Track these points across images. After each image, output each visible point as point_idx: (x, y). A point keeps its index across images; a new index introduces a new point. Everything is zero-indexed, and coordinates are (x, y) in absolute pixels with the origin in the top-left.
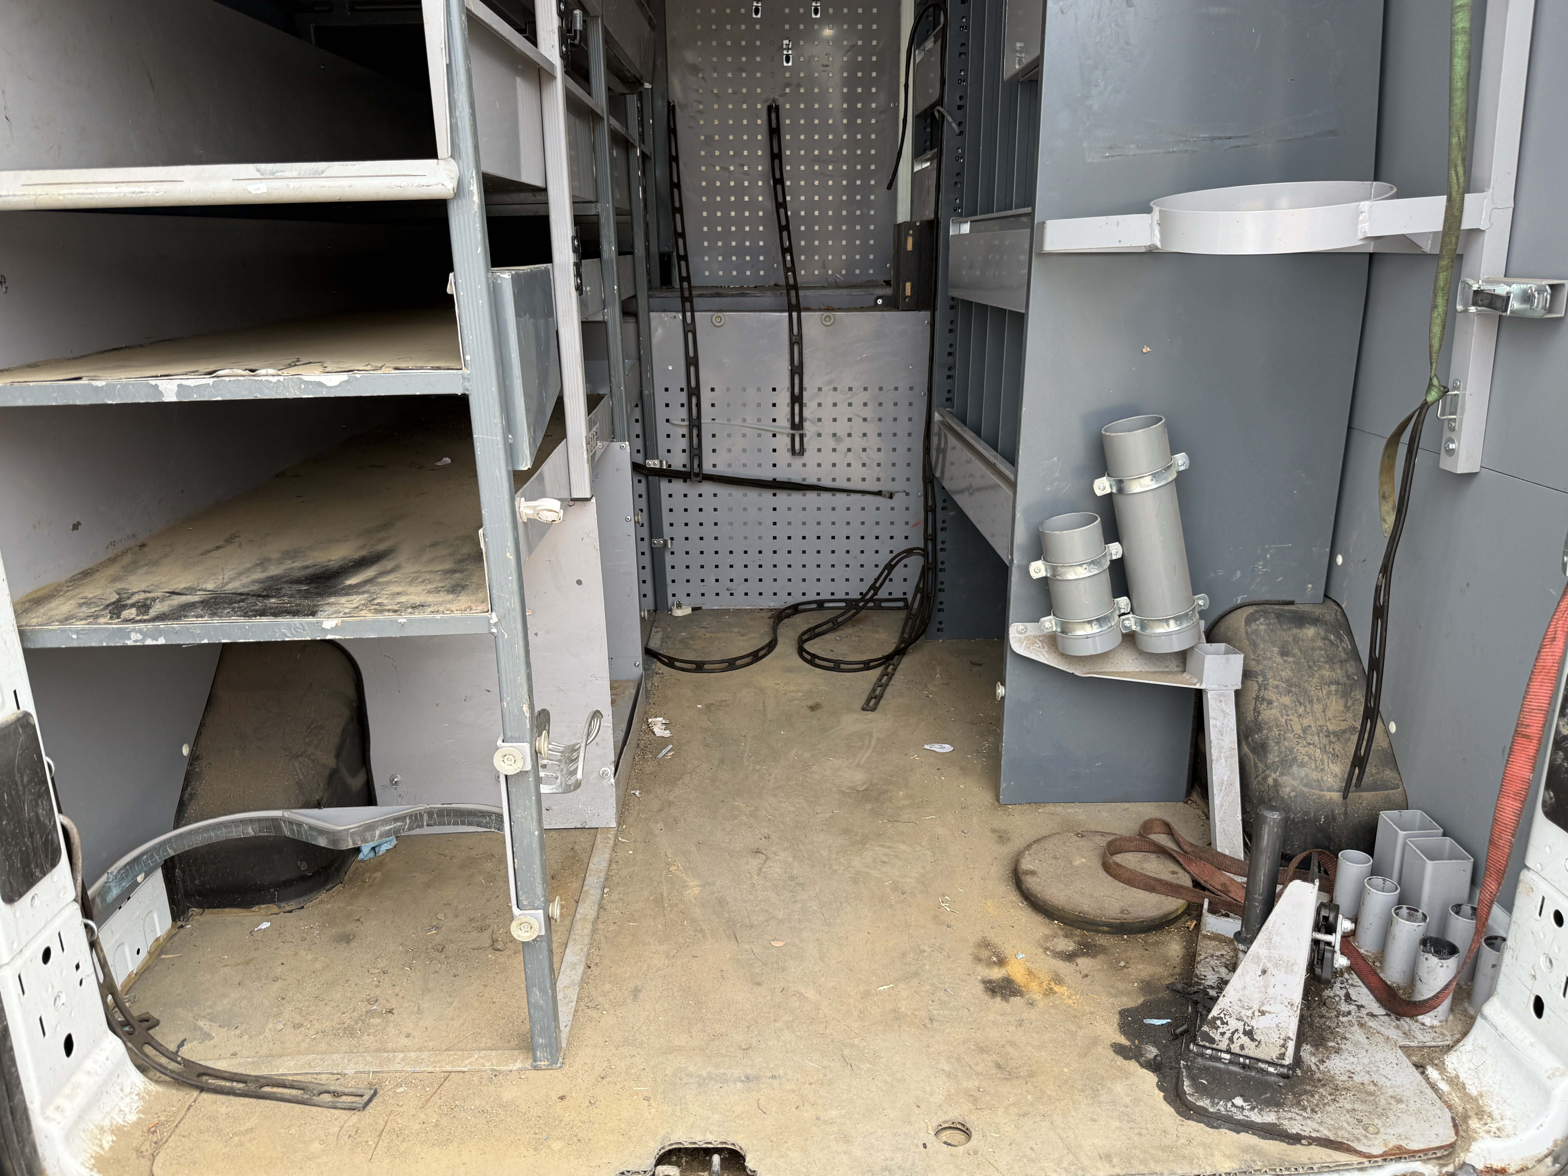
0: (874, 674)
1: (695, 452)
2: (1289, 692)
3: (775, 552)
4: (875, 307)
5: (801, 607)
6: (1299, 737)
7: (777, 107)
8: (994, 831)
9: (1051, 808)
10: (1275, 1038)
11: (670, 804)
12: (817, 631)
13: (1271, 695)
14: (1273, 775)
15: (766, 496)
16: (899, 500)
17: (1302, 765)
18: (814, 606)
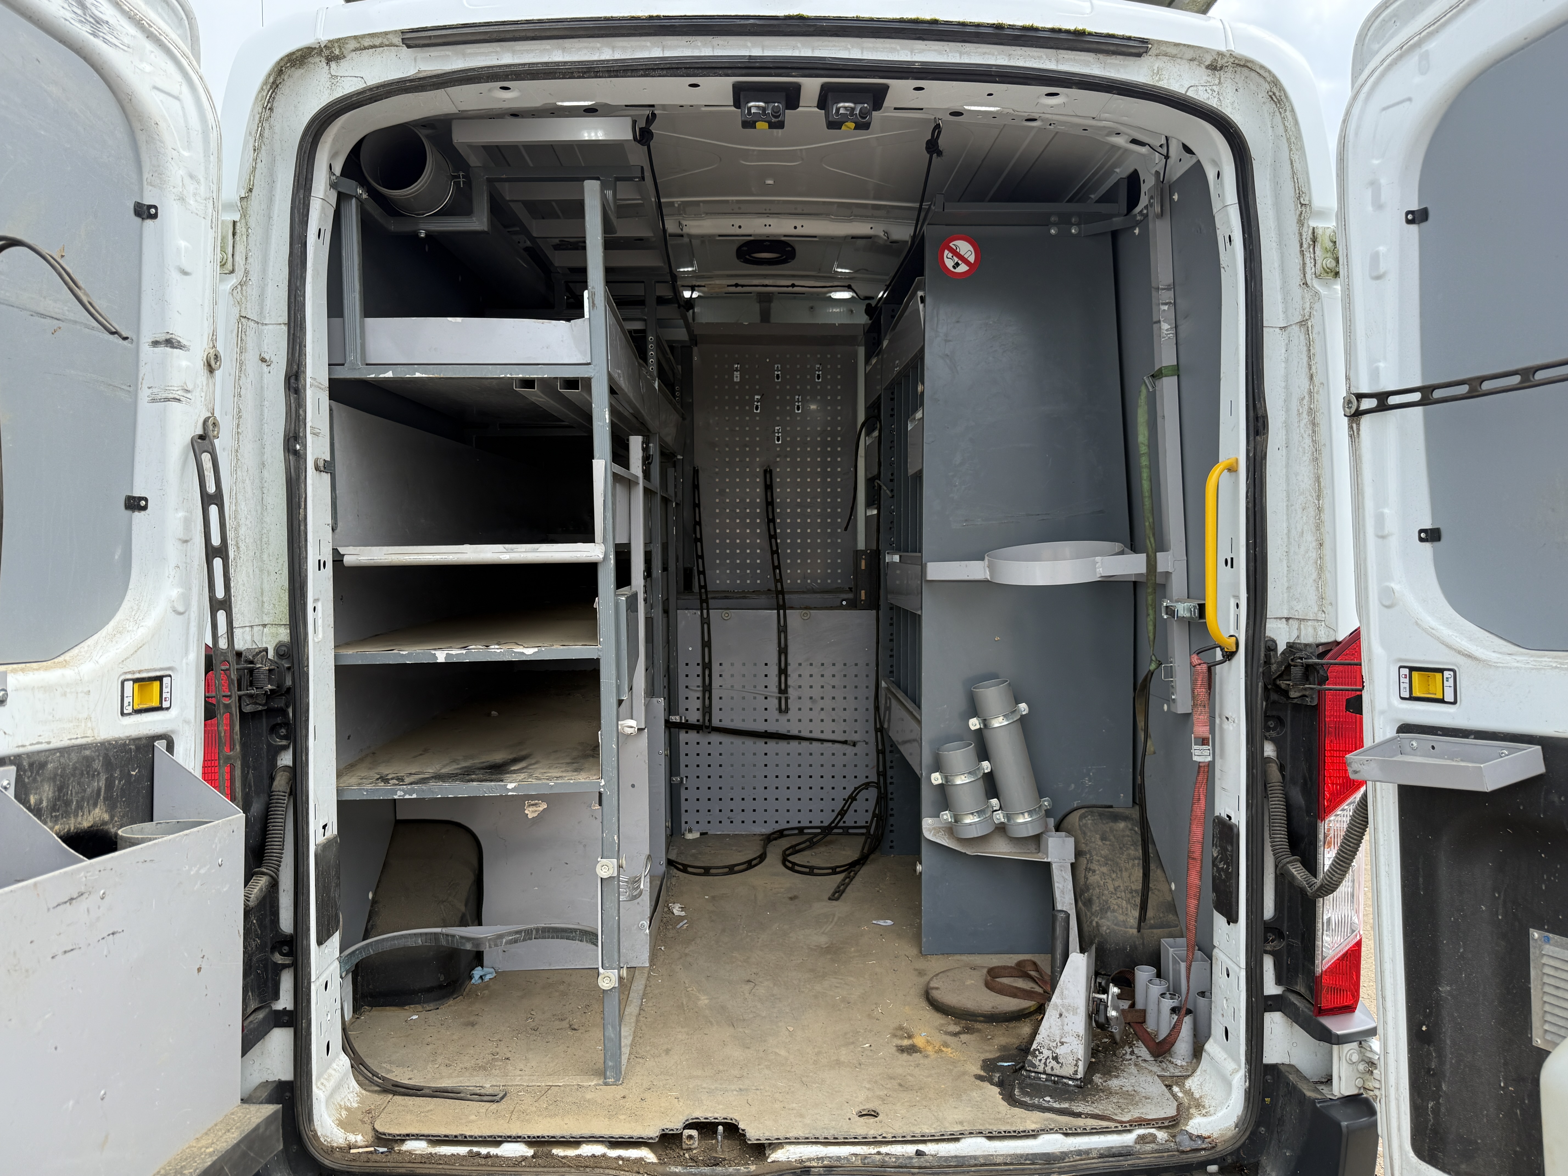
0: (839, 878)
1: (707, 710)
2: (1107, 864)
3: (766, 788)
4: (841, 607)
5: (786, 833)
6: (1112, 893)
7: (771, 471)
8: (915, 970)
9: (958, 957)
10: (1071, 1060)
11: (686, 955)
12: (797, 848)
13: (1094, 866)
14: (1096, 920)
15: (760, 745)
16: (860, 748)
17: (1114, 911)
18: (796, 832)
